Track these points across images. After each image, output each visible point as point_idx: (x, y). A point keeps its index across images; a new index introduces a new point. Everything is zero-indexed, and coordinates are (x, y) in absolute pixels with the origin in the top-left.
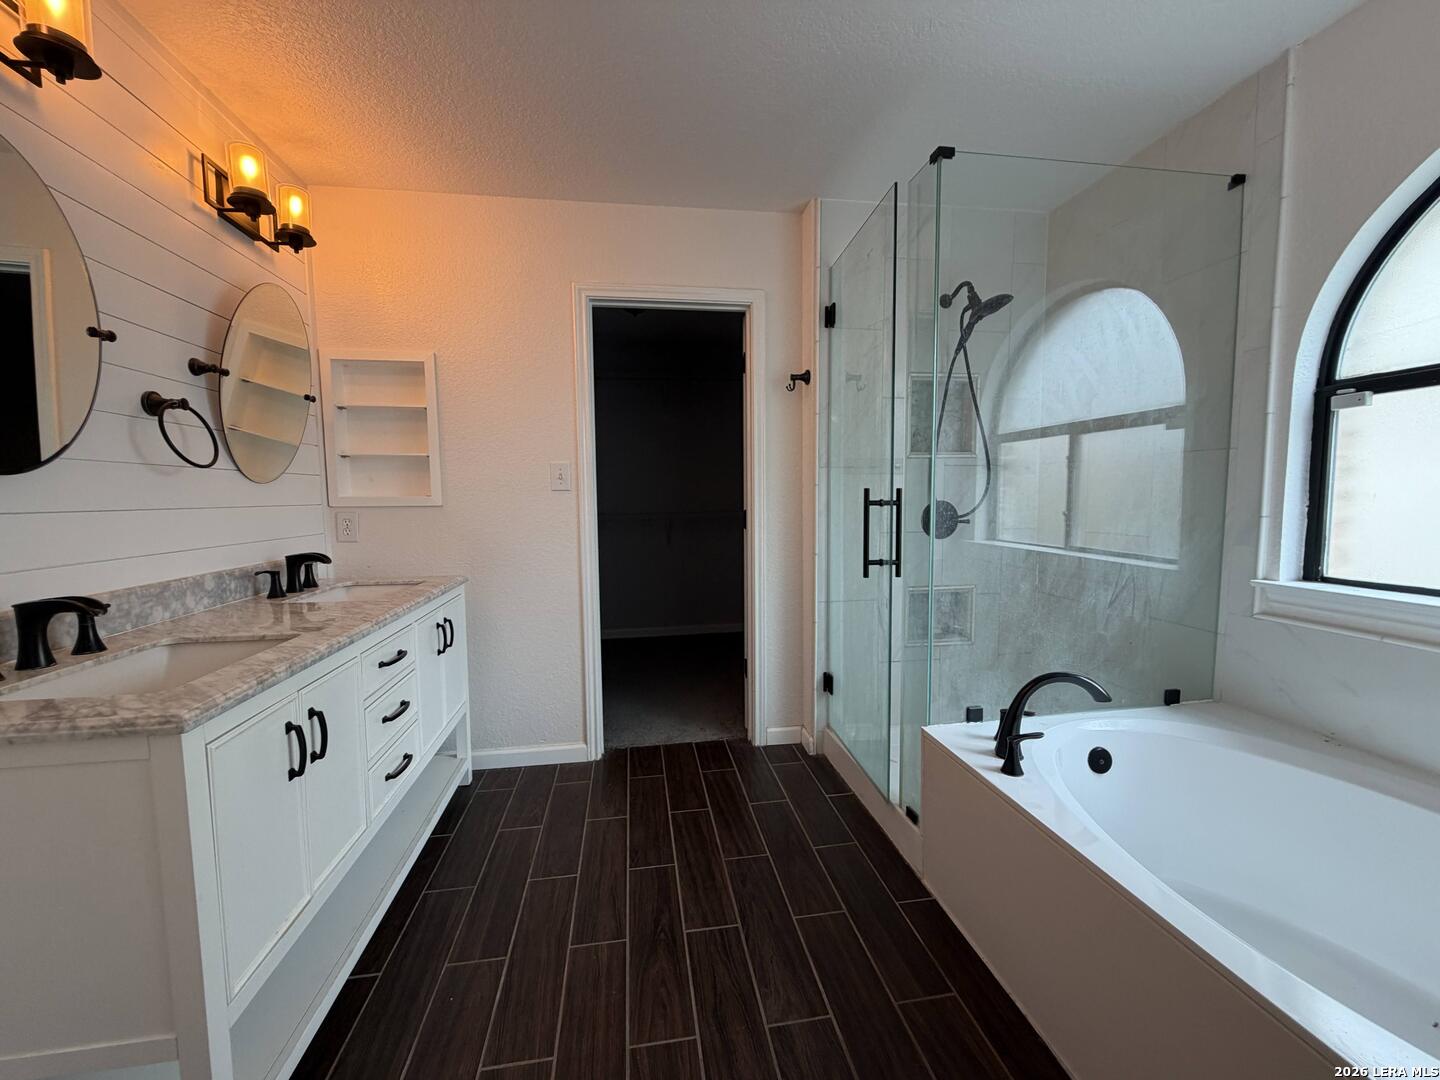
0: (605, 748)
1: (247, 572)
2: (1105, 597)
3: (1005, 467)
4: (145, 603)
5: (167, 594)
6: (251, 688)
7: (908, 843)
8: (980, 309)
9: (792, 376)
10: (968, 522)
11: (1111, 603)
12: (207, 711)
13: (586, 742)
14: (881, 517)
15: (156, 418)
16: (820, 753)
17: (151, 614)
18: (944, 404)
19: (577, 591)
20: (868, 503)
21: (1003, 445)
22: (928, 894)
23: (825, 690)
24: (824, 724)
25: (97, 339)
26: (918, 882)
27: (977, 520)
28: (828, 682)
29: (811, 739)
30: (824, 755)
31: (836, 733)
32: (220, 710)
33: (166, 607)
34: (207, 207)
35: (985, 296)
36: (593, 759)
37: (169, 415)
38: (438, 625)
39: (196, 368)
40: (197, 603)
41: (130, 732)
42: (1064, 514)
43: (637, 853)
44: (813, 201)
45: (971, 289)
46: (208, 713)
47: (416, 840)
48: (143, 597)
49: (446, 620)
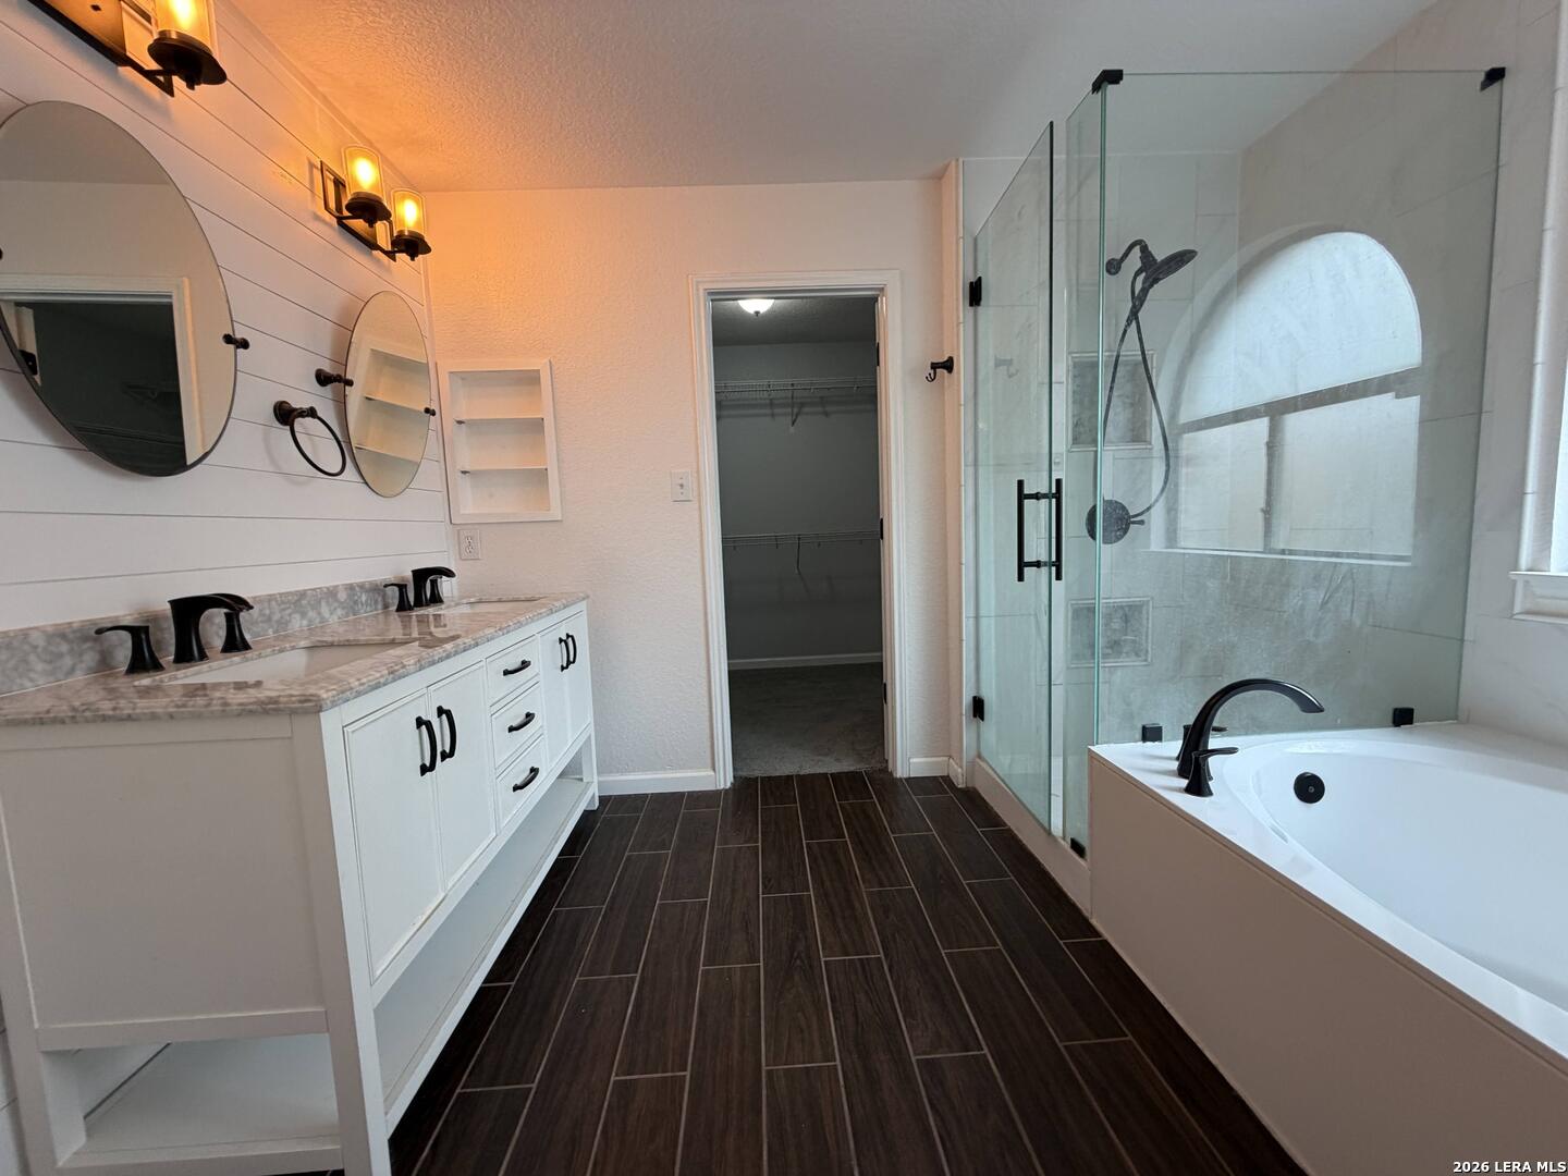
0: (734, 777)
1: (377, 585)
2: (1316, 597)
3: (1189, 461)
4: (284, 610)
5: (304, 602)
6: (382, 676)
7: (1072, 878)
8: (1155, 270)
9: (932, 364)
10: (1142, 522)
11: (1325, 603)
12: (343, 692)
13: (714, 770)
14: (1038, 512)
15: (288, 428)
16: (970, 785)
17: (290, 621)
18: (1111, 388)
19: (701, 608)
20: (1022, 497)
21: (1186, 436)
22: (1097, 934)
23: (975, 716)
24: (973, 753)
25: (232, 347)
26: (1086, 921)
27: (1152, 521)
28: (978, 707)
29: (960, 770)
30: (975, 789)
31: (988, 763)
32: (354, 694)
33: (303, 615)
34: (327, 216)
35: (1160, 255)
36: (722, 787)
37: (299, 423)
38: (561, 640)
39: (323, 379)
40: (331, 614)
41: (274, 710)
42: (1262, 510)
43: (769, 881)
44: (953, 163)
45: (1145, 249)
46: (344, 695)
47: (544, 857)
48: (283, 603)
49: (568, 636)
